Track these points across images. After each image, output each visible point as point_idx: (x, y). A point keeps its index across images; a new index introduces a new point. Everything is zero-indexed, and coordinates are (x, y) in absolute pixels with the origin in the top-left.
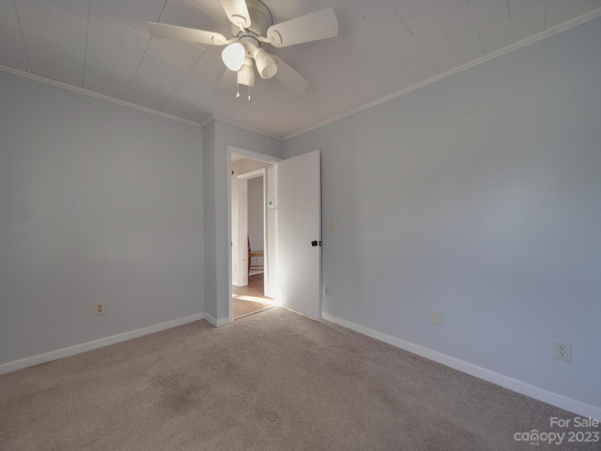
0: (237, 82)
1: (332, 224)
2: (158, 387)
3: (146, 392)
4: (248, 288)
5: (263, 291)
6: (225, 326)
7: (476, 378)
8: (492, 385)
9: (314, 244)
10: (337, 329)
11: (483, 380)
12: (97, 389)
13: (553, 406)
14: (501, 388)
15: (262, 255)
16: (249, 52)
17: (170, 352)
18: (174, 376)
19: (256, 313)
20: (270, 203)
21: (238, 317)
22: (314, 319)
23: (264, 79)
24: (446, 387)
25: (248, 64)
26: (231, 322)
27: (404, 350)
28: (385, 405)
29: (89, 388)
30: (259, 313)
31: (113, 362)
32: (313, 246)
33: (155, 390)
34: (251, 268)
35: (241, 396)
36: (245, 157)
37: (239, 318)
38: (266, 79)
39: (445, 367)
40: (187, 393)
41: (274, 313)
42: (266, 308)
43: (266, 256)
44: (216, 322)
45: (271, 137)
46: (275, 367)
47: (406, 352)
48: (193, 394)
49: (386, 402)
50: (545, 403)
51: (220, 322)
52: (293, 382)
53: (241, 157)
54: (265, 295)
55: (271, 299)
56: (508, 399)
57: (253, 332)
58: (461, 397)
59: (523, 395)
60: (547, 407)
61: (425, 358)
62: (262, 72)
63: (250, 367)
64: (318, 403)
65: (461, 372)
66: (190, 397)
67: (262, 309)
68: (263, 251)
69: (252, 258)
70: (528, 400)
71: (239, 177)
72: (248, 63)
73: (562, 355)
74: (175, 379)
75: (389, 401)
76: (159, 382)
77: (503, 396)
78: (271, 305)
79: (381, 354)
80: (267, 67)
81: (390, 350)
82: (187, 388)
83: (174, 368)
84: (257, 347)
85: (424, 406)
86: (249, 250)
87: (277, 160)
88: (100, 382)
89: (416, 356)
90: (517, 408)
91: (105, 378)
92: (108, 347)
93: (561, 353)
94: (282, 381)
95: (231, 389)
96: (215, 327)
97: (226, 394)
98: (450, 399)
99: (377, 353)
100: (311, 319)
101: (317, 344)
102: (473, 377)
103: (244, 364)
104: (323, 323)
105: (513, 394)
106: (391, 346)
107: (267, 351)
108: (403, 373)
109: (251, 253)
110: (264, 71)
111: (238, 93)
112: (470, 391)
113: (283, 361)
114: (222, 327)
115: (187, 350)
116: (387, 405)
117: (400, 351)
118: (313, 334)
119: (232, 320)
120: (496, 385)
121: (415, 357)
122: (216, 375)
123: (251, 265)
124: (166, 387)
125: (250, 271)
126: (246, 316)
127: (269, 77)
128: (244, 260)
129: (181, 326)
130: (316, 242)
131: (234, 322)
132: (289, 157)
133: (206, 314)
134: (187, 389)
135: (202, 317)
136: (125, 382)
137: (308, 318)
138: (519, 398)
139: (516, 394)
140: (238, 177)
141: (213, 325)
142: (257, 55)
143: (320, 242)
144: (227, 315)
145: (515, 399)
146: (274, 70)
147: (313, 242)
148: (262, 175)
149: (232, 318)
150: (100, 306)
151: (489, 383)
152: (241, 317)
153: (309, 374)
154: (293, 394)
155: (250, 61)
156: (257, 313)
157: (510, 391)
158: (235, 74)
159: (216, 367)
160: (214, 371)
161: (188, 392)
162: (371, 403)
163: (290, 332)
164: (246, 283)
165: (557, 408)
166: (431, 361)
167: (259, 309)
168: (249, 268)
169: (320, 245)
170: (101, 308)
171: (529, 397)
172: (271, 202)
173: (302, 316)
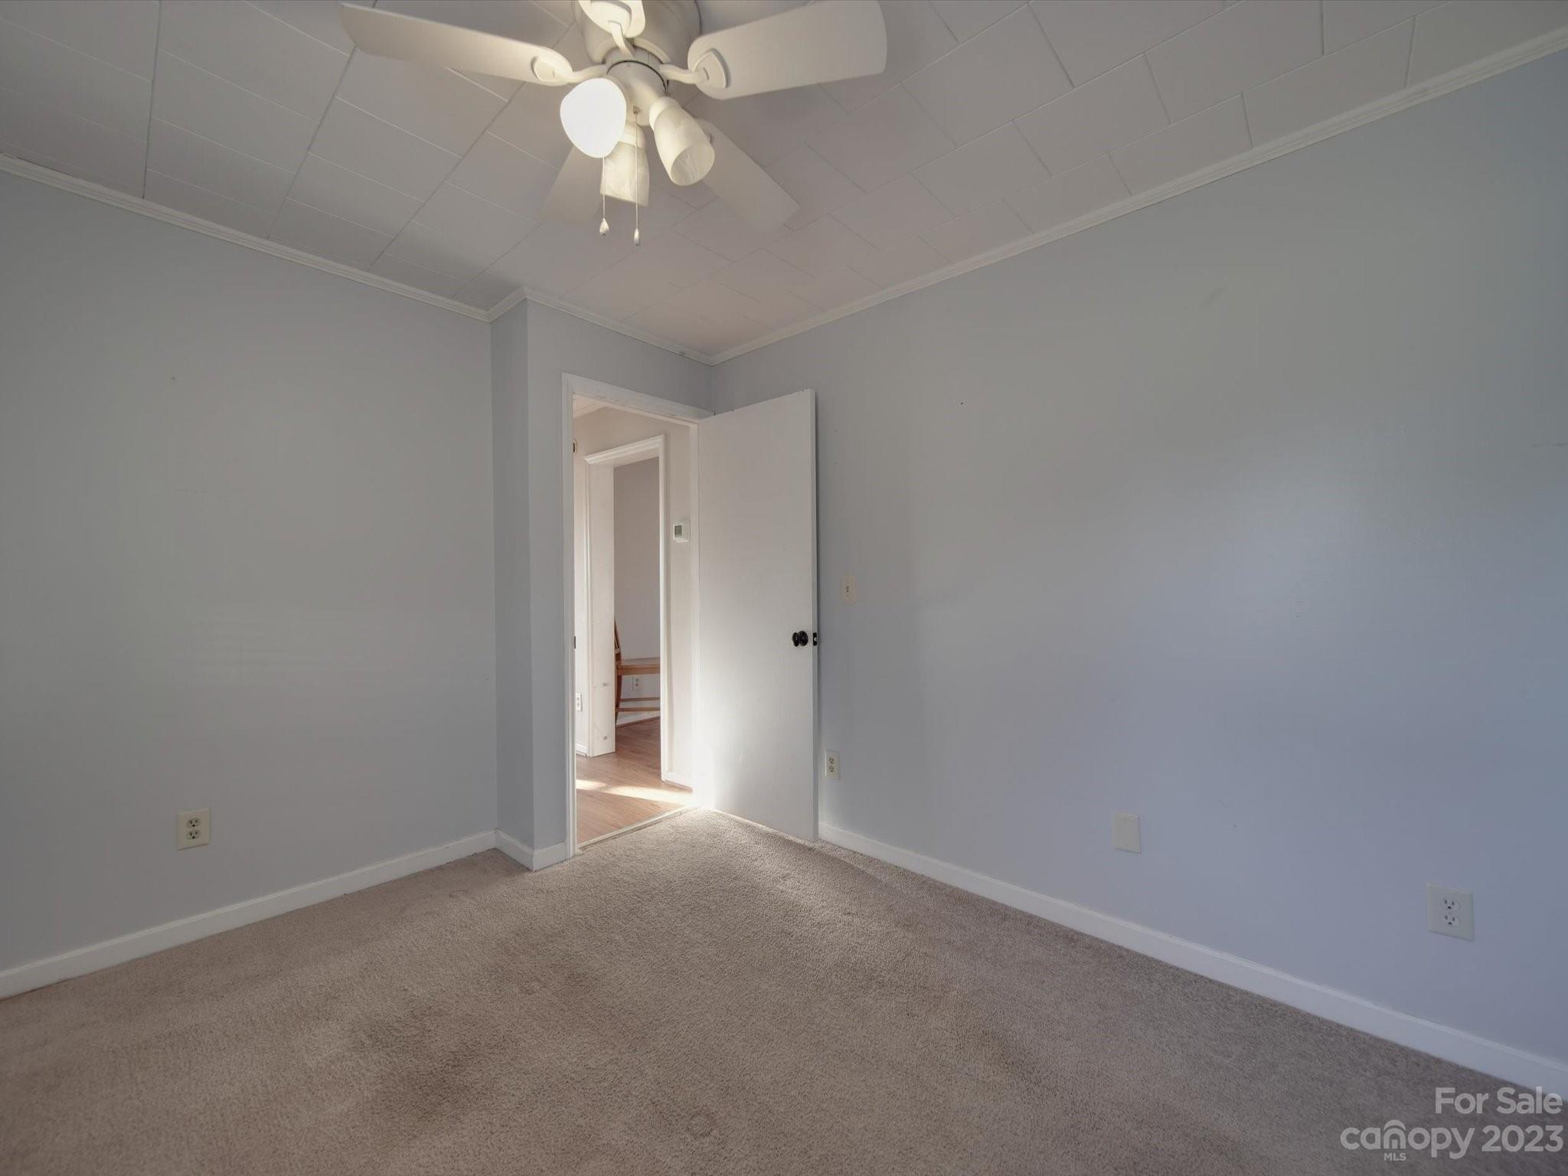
0: (599, 190)
1: (847, 588)
2: (369, 1052)
3: (333, 1067)
4: (615, 760)
5: (659, 768)
6: (557, 868)
7: (1229, 987)
8: (1271, 1005)
9: (800, 639)
10: (861, 867)
11: (1247, 993)
12: (185, 1066)
13: (1427, 1055)
14: (1296, 1012)
15: (655, 669)
16: (635, 107)
17: (401, 947)
18: (415, 1017)
19: (640, 829)
20: (678, 531)
21: (592, 841)
22: (799, 841)
23: (678, 184)
24: (1157, 1015)
25: (634, 143)
26: (574, 856)
27: (1040, 920)
28: (1005, 1074)
29: (160, 1064)
30: (651, 827)
31: (233, 984)
32: (796, 644)
33: (361, 1062)
34: (622, 705)
35: (609, 1067)
36: (610, 405)
37: (595, 843)
38: (684, 183)
39: (1149, 960)
40: (455, 1066)
41: (688, 827)
42: (667, 814)
43: (666, 675)
44: (532, 856)
45: (682, 354)
46: (702, 980)
47: (1045, 924)
48: (471, 1067)
49: (1006, 1066)
50: (1408, 1048)
51: (540, 857)
52: (754, 1020)
53: (601, 404)
54: (663, 778)
55: (682, 789)
56: (1316, 1041)
57: (634, 881)
58: (1196, 1041)
59: (1352, 1029)
60: (1413, 1059)
61: (1097, 939)
62: (672, 168)
63: (631, 982)
64: (823, 1076)
65: (1191, 973)
66: (462, 1078)
67: (657, 816)
68: (659, 658)
69: (625, 678)
70: (1365, 1043)
71: (592, 459)
72: (633, 138)
73: (1450, 923)
74: (418, 1024)
75: (1013, 1063)
76: (370, 1036)
77: (1301, 1033)
78: (681, 806)
79: (982, 931)
80: (684, 151)
81: (1005, 918)
82: (455, 1049)
83: (415, 993)
84: (648, 923)
85: (1104, 1073)
86: (618, 657)
87: (700, 417)
88: (195, 1045)
89: (1072, 936)
90: (1340, 1065)
91: (211, 1032)
92: (218, 940)
93: (1446, 917)
94: (723, 1018)
95: (580, 1048)
96: (529, 870)
97: (565, 1063)
98: (1170, 1049)
99: (973, 928)
100: (790, 843)
101: (810, 911)
102: (1221, 985)
103: (615, 975)
104: (824, 850)
105: (1325, 1027)
106: (1007, 908)
107: (675, 935)
108: (1044, 982)
109: (624, 663)
110: (678, 162)
111: (604, 220)
112: (1217, 1023)
113: (721, 962)
114: (547, 869)
115: (451, 939)
116: (1009, 1074)
117: (1030, 923)
118: (799, 882)
119: (574, 850)
120: (1280, 1004)
121: (1071, 938)
122: (534, 1009)
123: (622, 697)
124: (392, 1051)
125: (620, 713)
126: (614, 838)
127: (692, 181)
128: (605, 685)
129: (431, 871)
130: (803, 634)
131: (580, 855)
132: (731, 408)
133: (503, 835)
134: (453, 1053)
135: (491, 844)
136: (270, 1039)
137: (781, 838)
138: (1343, 1039)
139: (1333, 1027)
140: (587, 460)
141: (523, 866)
142: (658, 118)
143: (815, 635)
144: (562, 837)
145: (1332, 1039)
146: (705, 160)
147: (795, 634)
148: (656, 456)
149: (574, 845)
150: (193, 823)
151: (1264, 1000)
152: (600, 841)
153: (796, 995)
154: (754, 1055)
155: (640, 132)
156: (645, 827)
157: (1319, 1019)
158: (595, 167)
159: (536, 985)
160: (531, 996)
161: (456, 1063)
162: (966, 1070)
163: (735, 879)
164: (609, 746)
165: (1438, 1061)
166: (1112, 947)
167: (650, 818)
168: (617, 706)
169: (815, 643)
170: (196, 828)
171: (1367, 1035)
172: (681, 526)
173: (767, 835)
